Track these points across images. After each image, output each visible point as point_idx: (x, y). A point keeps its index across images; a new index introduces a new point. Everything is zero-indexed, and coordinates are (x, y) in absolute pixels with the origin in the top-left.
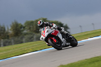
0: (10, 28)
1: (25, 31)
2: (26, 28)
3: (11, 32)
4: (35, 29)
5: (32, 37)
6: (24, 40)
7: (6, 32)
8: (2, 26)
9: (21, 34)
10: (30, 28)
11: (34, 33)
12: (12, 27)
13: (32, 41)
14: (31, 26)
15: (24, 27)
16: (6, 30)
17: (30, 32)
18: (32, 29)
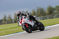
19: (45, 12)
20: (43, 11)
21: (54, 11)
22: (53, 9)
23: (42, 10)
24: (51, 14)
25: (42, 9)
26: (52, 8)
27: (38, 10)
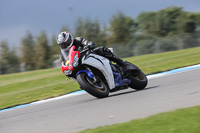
0: (109, 26)
1: (138, 33)
2: (140, 25)
3: (110, 34)
4: (158, 29)
5: (152, 45)
6: (136, 50)
7: (100, 34)
8: (93, 22)
9: (131, 38)
10: (148, 27)
11: (156, 37)
12: (112, 23)
13: (151, 52)
14: (151, 23)
15: (137, 25)
16: (102, 29)
17: (148, 35)
18: (151, 28)
19: (104, 35)
20: (98, 31)
21: (134, 31)
22: (131, 23)
23: (95, 28)
24: (126, 42)
25: (93, 25)
26: (127, 21)
27: (79, 29)
